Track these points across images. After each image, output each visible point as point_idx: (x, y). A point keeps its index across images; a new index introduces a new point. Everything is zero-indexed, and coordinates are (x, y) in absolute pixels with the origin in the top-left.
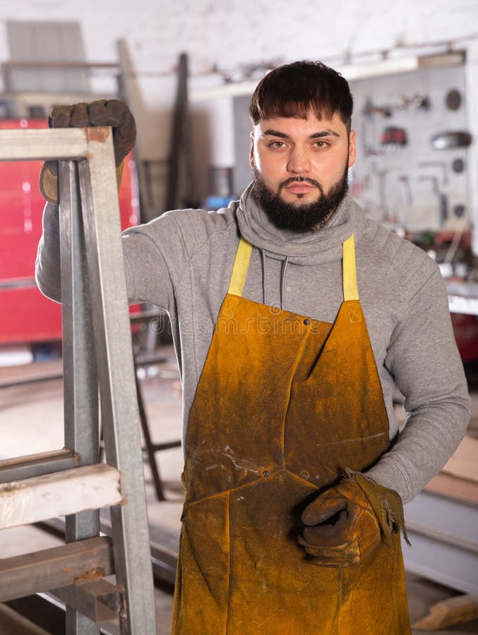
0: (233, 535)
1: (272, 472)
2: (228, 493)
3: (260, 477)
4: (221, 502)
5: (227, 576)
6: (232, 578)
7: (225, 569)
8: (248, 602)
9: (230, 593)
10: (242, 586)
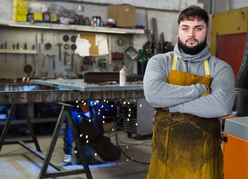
0: (169, 141)
1: (183, 120)
2: (168, 128)
3: (179, 122)
4: (166, 131)
5: (166, 155)
6: (167, 155)
7: (165, 152)
8: (172, 163)
9: (167, 160)
10: (170, 158)
